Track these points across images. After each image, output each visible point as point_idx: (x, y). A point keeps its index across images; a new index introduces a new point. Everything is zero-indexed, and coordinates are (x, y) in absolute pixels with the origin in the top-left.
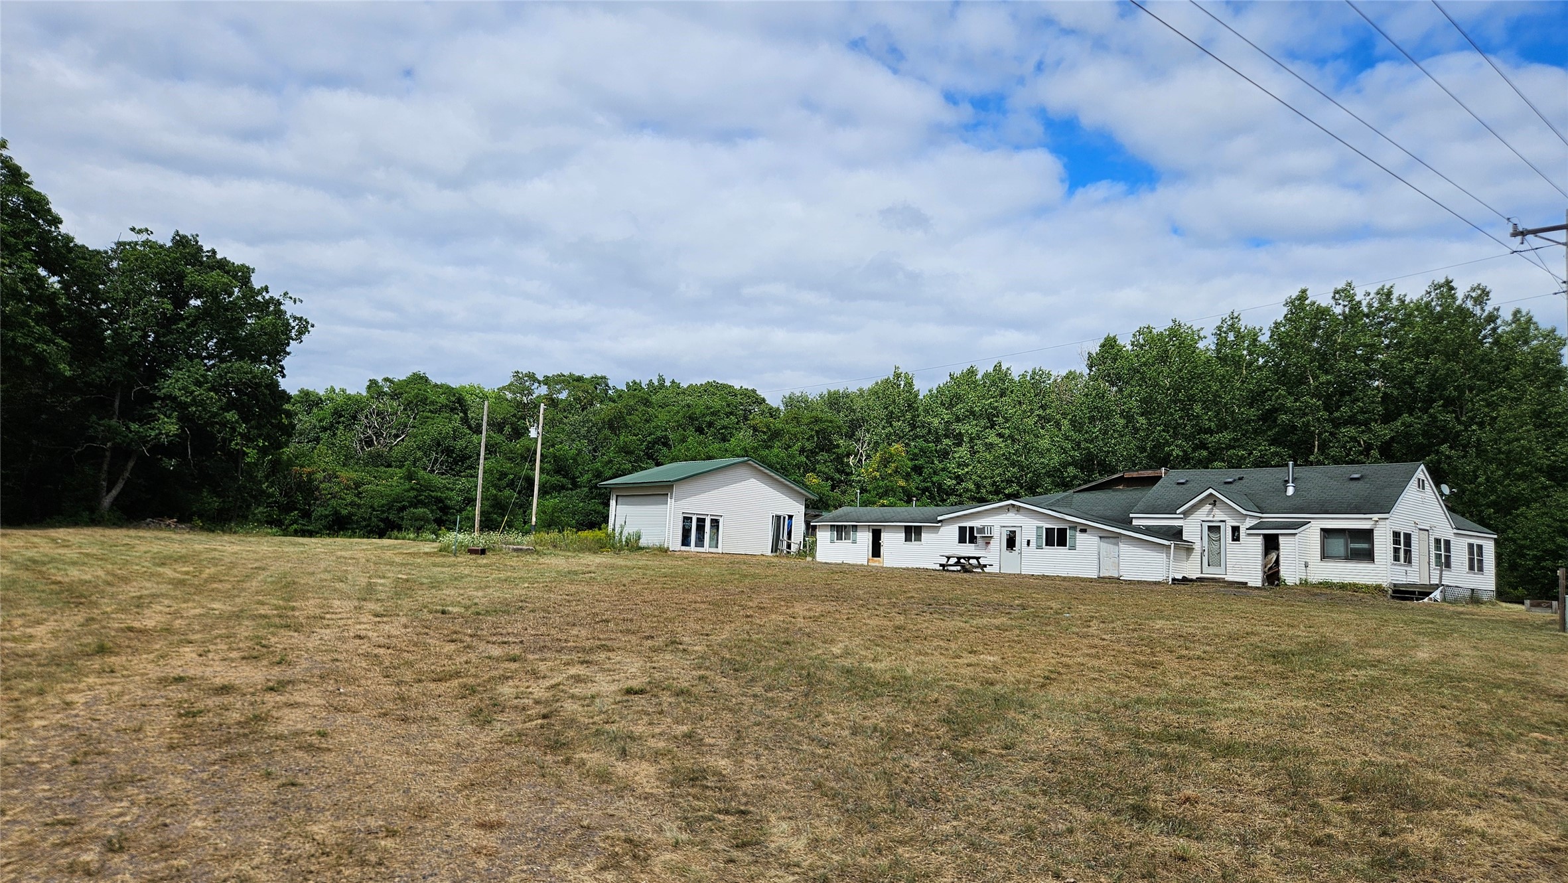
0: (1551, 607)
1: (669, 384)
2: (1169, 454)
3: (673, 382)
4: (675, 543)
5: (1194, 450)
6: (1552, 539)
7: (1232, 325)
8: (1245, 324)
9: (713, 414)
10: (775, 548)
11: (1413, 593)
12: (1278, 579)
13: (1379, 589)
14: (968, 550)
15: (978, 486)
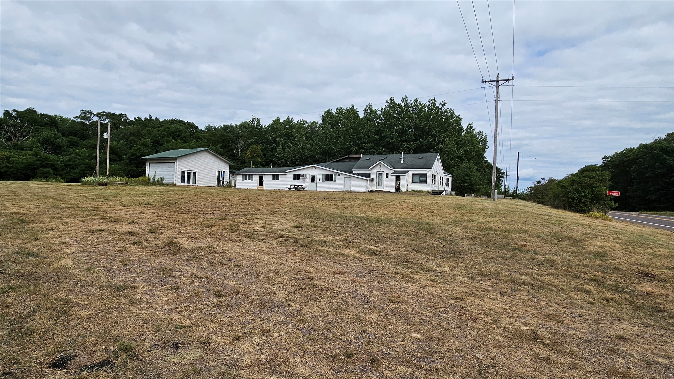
0: (472, 196)
1: (154, 119)
2: (352, 150)
3: (156, 118)
4: (179, 182)
5: (359, 149)
6: (463, 177)
7: (370, 107)
8: (374, 108)
9: (179, 131)
10: (218, 184)
11: (437, 193)
12: (400, 190)
13: (428, 192)
14: (297, 183)
15: (286, 161)
